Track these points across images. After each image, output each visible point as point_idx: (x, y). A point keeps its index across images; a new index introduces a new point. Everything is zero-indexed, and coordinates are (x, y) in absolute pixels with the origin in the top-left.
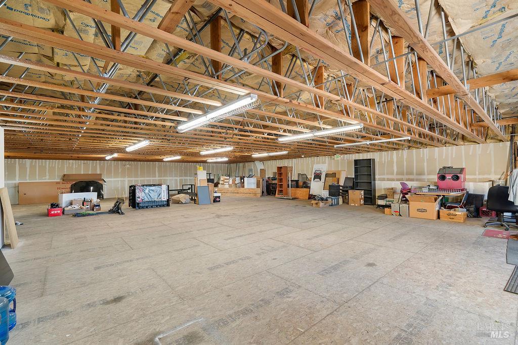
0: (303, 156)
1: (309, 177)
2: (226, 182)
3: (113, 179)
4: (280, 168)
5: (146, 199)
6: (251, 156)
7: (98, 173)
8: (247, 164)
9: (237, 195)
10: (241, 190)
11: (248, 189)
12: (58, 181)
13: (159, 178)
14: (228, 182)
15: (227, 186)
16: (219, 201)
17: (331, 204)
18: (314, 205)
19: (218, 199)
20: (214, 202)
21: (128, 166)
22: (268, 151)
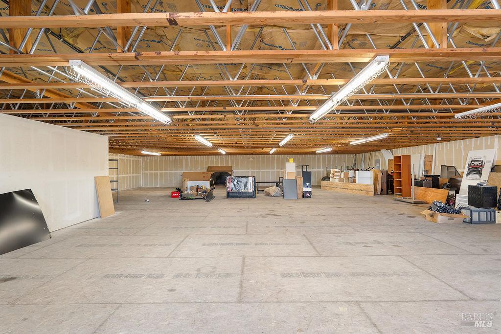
0: (439, 139)
1: (460, 171)
2: (336, 176)
3: (240, 171)
4: (398, 159)
5: (235, 190)
6: (348, 144)
7: (230, 165)
8: (373, 154)
9: (346, 190)
10: (351, 185)
11: (359, 184)
12: (204, 171)
13: (277, 170)
14: (340, 176)
15: (337, 180)
16: (310, 197)
17: (468, 219)
18: (429, 218)
19: (308, 195)
20: (303, 197)
21: (251, 159)
22: (367, 135)
